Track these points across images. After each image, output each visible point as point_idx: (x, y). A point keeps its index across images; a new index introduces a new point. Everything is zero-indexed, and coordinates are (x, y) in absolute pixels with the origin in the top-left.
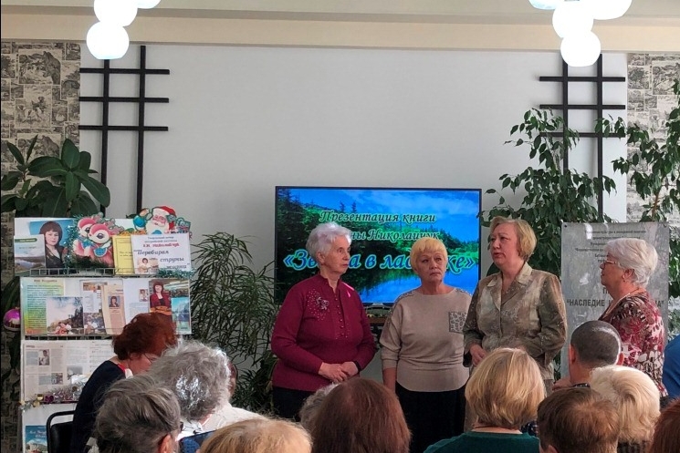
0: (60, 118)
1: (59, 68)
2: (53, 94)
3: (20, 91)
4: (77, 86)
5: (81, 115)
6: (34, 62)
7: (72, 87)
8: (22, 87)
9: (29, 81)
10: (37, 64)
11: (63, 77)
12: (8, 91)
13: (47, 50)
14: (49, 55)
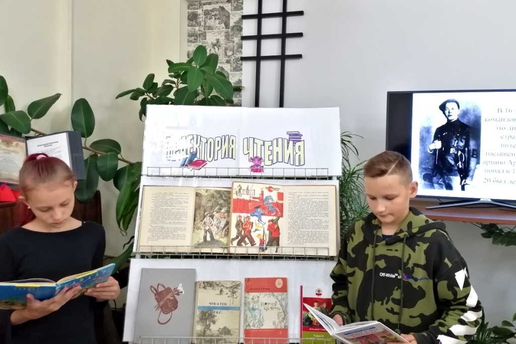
0: (229, 53)
1: (228, 17)
2: (226, 36)
3: (204, 35)
4: (241, 29)
5: (243, 50)
6: (213, 14)
7: (238, 30)
8: (205, 33)
9: (210, 28)
10: (215, 15)
11: (232, 24)
12: (197, 36)
13: (221, 5)
14: (222, 8)
